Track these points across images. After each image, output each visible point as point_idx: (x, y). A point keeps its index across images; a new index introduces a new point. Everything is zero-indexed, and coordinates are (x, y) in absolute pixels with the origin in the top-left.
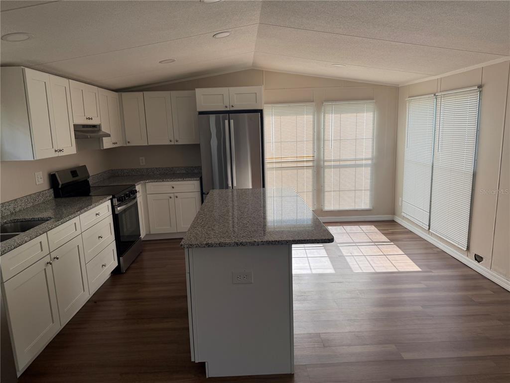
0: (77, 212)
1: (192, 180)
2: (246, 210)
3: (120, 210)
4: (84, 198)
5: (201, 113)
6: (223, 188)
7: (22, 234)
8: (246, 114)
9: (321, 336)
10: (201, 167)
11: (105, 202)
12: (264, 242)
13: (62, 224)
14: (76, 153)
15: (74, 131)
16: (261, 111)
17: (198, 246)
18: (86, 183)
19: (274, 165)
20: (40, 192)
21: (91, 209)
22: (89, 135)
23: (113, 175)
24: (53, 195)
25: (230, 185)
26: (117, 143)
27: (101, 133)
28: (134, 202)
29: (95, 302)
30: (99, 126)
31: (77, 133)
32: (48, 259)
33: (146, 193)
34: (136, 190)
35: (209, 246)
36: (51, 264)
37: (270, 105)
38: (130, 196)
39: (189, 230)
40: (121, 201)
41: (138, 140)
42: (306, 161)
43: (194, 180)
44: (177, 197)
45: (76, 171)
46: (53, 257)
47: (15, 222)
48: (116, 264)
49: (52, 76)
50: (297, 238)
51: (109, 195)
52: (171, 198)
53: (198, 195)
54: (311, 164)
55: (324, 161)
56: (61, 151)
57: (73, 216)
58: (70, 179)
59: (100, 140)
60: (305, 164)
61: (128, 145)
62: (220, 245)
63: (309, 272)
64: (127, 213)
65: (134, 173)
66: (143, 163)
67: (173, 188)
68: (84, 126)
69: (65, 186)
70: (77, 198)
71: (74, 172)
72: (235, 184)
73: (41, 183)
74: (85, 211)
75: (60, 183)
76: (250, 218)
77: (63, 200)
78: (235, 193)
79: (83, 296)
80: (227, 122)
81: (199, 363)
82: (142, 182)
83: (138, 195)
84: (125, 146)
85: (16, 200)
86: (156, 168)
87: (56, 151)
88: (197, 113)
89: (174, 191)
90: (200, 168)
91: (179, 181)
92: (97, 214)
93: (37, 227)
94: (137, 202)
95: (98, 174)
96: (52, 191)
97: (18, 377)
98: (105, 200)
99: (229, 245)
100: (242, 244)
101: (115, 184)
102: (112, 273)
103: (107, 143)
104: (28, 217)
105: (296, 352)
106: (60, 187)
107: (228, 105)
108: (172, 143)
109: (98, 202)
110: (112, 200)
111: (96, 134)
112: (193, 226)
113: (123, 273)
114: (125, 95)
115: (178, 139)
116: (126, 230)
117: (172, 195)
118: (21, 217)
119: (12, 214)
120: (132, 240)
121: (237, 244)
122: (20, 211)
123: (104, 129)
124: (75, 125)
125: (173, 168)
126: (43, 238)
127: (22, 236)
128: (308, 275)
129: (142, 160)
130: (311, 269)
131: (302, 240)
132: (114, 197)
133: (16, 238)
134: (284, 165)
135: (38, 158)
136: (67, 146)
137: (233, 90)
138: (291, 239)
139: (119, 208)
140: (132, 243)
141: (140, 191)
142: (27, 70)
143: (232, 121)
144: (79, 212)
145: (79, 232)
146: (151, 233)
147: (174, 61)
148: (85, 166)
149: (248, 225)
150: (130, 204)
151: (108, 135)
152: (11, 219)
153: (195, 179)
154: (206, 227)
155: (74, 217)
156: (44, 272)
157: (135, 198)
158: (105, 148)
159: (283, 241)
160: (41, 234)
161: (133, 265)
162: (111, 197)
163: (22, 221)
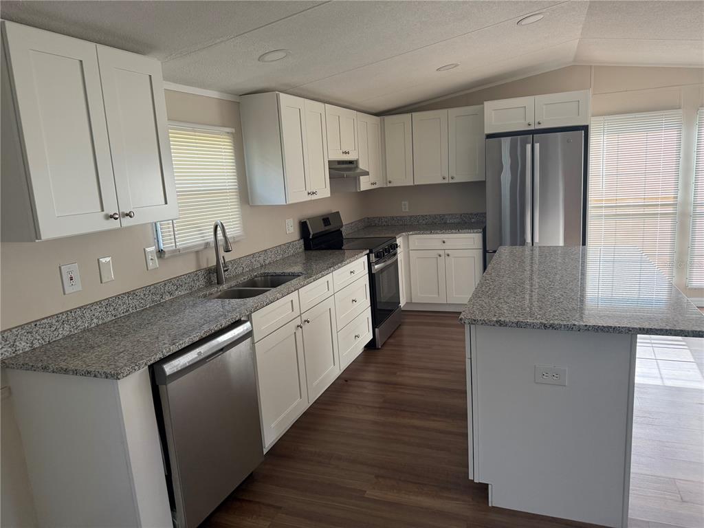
0: (330, 267)
1: (471, 233)
2: (558, 277)
3: (378, 269)
4: (337, 252)
5: (489, 136)
6: (516, 245)
7: (273, 290)
8: (559, 134)
9: (677, 483)
10: (485, 213)
11: (360, 257)
12: (590, 326)
13: (314, 281)
14: (329, 196)
15: (329, 168)
16: (586, 129)
17: (484, 323)
18: (338, 232)
19: (604, 212)
20: (290, 243)
21: (345, 265)
22: (345, 173)
23: (369, 224)
24: (303, 247)
25: (529, 240)
26: (375, 183)
27: (358, 171)
28: (394, 259)
29: (346, 381)
30: (357, 161)
31: (333, 171)
32: (298, 321)
33: (408, 247)
34: (397, 245)
35: (501, 325)
36: (301, 328)
37: (601, 118)
38: (389, 252)
39: (470, 300)
40: (380, 257)
41: (400, 179)
42: (662, 205)
43: (473, 233)
44: (448, 255)
45: (328, 218)
46: (304, 319)
47: (265, 275)
48: (371, 337)
49: (306, 101)
50: (646, 326)
51: (366, 249)
52: (440, 256)
53: (478, 254)
54: (670, 210)
55: (695, 206)
56: (314, 193)
57: (326, 272)
58: (321, 228)
59: (356, 180)
60: (659, 210)
61: (389, 185)
62: (518, 325)
63: (659, 382)
64: (385, 273)
65: (393, 222)
66: (406, 208)
67: (444, 242)
68: (340, 162)
69: (316, 236)
70: (330, 251)
71: (326, 220)
72: (537, 240)
73: (291, 232)
74: (339, 267)
75: (312, 233)
76: (564, 290)
77: (314, 253)
78: (537, 252)
79: (333, 372)
80: (529, 147)
81: (480, 483)
82: (404, 234)
83: (399, 250)
84: (385, 186)
85: (266, 251)
86: (422, 216)
87: (309, 194)
88: (485, 137)
89: (445, 246)
90: (484, 215)
91: (452, 233)
92: (351, 272)
93: (289, 283)
94: (397, 259)
95: (352, 223)
96: (302, 242)
97: (265, 453)
98: (360, 255)
99: (533, 326)
100: (552, 326)
101: (372, 236)
102: (365, 347)
103: (365, 184)
104: (279, 270)
105: (632, 500)
106: (311, 237)
107: (532, 122)
108: (446, 181)
109: (353, 257)
110: (368, 255)
111: (352, 172)
112: (476, 295)
113: (378, 349)
114: (388, 119)
115: (455, 176)
116: (384, 296)
117: (441, 252)
118: (271, 270)
119: (262, 266)
120: (389, 308)
121: (545, 326)
122: (270, 263)
123: (362, 166)
124: (330, 162)
125: (444, 215)
126: (293, 296)
127: (272, 292)
128: (657, 387)
129: (405, 205)
130: (662, 378)
131: (656, 329)
132: (371, 252)
133: (267, 293)
134: (619, 211)
135: (290, 202)
136: (321, 187)
137: (541, 99)
138: (638, 326)
139: (376, 266)
140: (391, 311)
141: (401, 246)
142: (282, 95)
143: (537, 146)
144: (332, 268)
145: (331, 292)
146: (413, 301)
147: (456, 65)
148: (338, 212)
149: (561, 300)
150: (389, 262)
151: (367, 173)
152: (262, 272)
153: (475, 231)
154: (496, 298)
155: (327, 274)
156: (294, 335)
157: (395, 254)
158: (361, 190)
159: (623, 328)
160: (293, 292)
161: (391, 341)
162: (368, 251)
163: (272, 276)
